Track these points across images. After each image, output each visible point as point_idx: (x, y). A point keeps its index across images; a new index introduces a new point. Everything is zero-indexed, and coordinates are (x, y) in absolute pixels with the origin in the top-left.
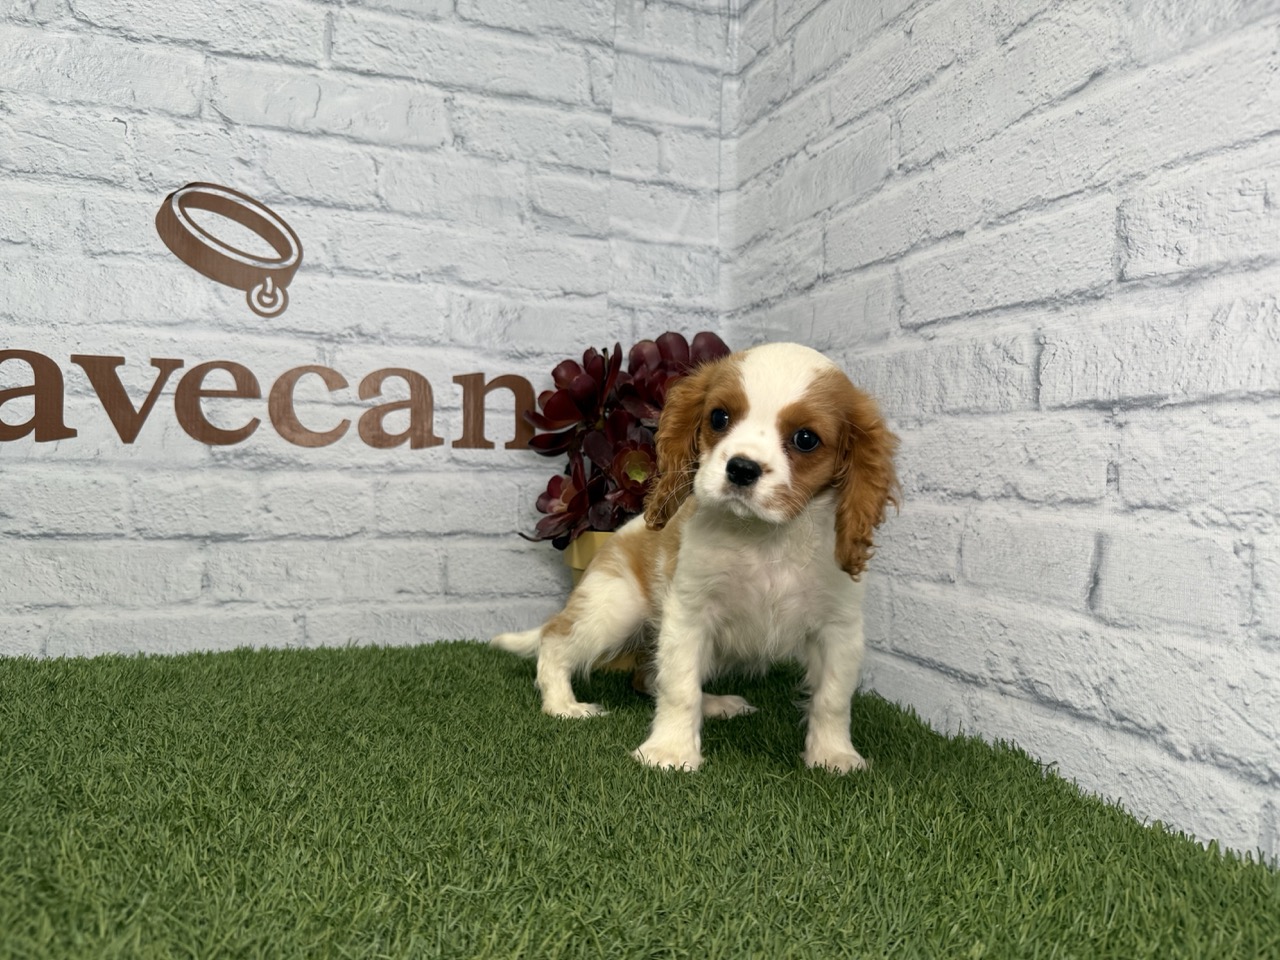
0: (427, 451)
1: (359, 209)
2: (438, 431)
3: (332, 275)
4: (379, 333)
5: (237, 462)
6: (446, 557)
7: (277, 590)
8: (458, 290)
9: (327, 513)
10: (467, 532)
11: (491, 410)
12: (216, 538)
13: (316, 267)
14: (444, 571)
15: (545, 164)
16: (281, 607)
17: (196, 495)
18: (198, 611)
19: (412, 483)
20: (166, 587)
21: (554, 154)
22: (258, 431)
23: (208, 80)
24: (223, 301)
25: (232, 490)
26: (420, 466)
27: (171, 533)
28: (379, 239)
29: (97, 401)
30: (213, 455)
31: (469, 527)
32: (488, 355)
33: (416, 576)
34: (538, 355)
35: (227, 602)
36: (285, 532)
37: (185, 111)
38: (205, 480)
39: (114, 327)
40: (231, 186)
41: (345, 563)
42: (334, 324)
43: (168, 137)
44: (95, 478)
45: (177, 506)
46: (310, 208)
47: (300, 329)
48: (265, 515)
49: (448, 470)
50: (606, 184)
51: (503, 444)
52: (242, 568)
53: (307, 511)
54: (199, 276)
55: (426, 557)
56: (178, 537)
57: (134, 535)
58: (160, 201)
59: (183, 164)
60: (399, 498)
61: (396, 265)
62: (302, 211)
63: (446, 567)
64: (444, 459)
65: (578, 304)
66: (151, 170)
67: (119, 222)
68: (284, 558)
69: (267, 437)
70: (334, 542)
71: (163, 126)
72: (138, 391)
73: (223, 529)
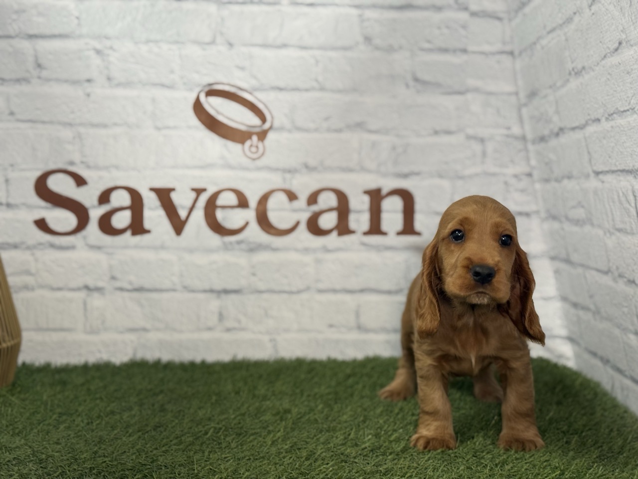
0: (347, 239)
1: (307, 90)
2: (352, 225)
3: (290, 131)
4: (317, 166)
5: (238, 247)
6: (359, 306)
7: (260, 323)
8: (367, 136)
9: (287, 277)
10: (371, 290)
11: (386, 211)
12: (227, 292)
13: (281, 129)
14: (357, 314)
15: (422, 50)
16: (262, 333)
17: (215, 266)
18: (216, 334)
19: (337, 258)
20: (199, 320)
21: (429, 42)
22: (248, 229)
23: (219, 21)
24: (229, 151)
25: (234, 264)
26: (342, 247)
27: (201, 289)
28: (318, 108)
30: (224, 242)
31: (373, 286)
32: (385, 175)
33: (340, 316)
34: (417, 174)
35: (232, 329)
36: (264, 288)
37: (208, 39)
38: (220, 257)
39: (171, 169)
40: (232, 82)
41: (298, 308)
42: (292, 162)
43: (198, 57)
44: (161, 257)
45: (204, 273)
46: (277, 92)
47: (272, 166)
48: (253, 278)
49: (359, 250)
50: (465, 57)
51: (395, 233)
52: (240, 309)
53: (277, 276)
54: (216, 138)
55: (347, 305)
56: (205, 291)
57: (182, 290)
58: (194, 96)
59: (206, 72)
60: (330, 268)
61: (329, 123)
62: (273, 95)
63: (358, 311)
64: (357, 243)
65: (444, 139)
66: (190, 77)
67: (173, 109)
68: (264, 304)
69: (254, 231)
70: (292, 295)
71: (194, 51)
72: (183, 207)
73: (230, 286)
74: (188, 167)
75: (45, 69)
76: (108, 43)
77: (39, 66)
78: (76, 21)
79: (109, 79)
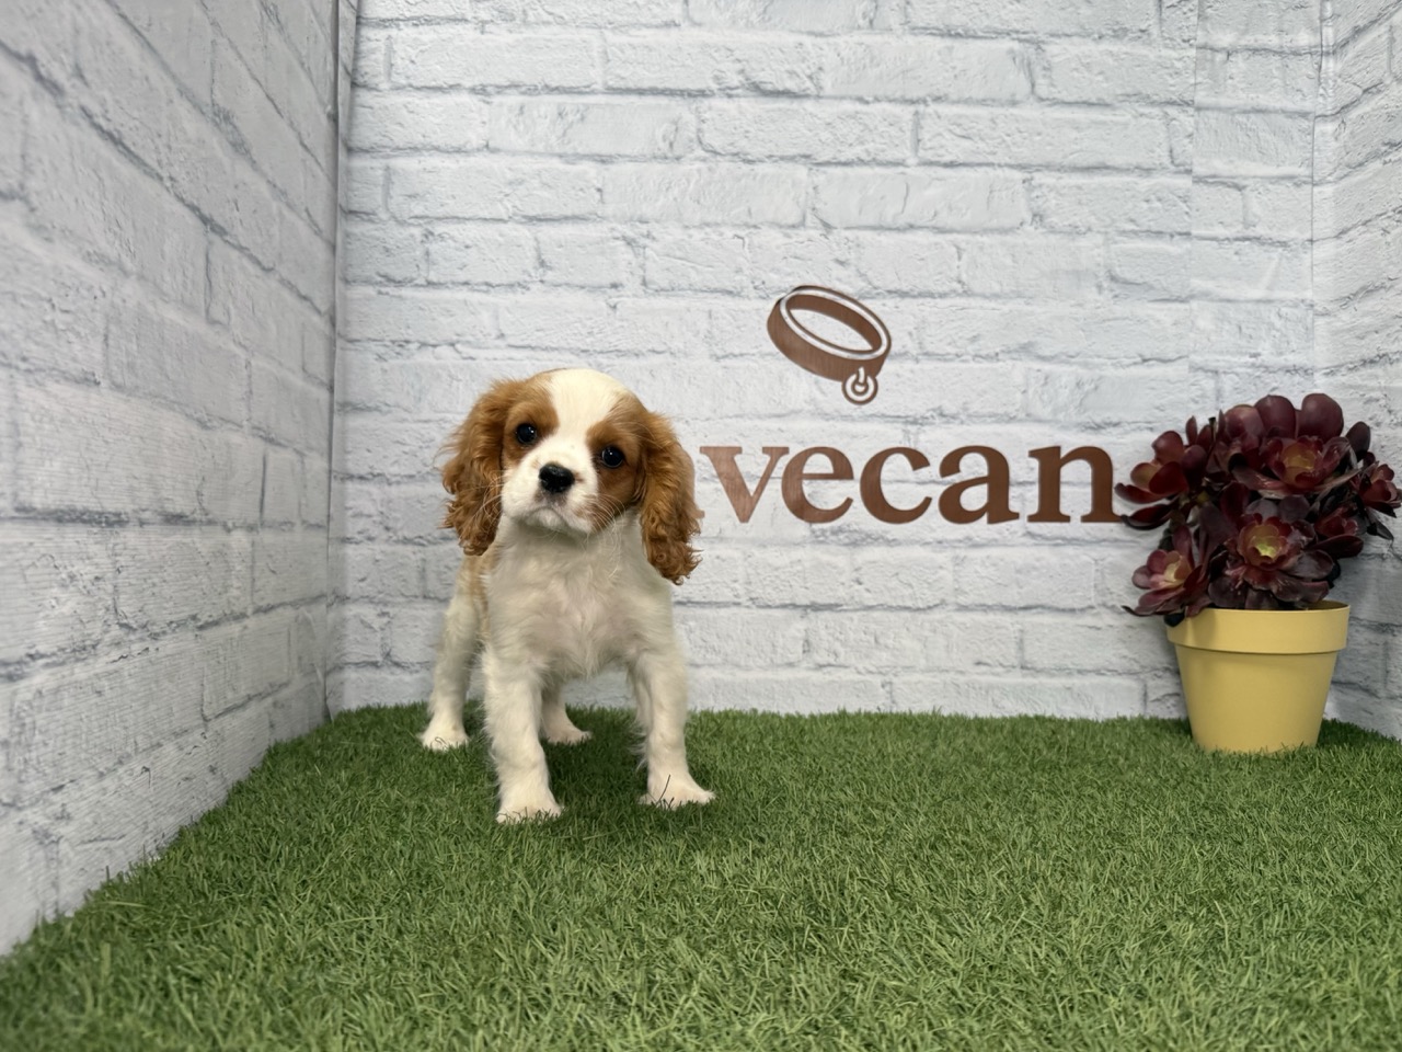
0: (1003, 526)
1: (943, 296)
2: (1014, 506)
3: (917, 361)
4: (958, 413)
5: (833, 538)
6: (1022, 631)
7: (867, 656)
8: (1036, 365)
9: (910, 585)
10: (1042, 607)
11: (1068, 483)
12: (816, 607)
13: (904, 355)
14: (1021, 644)
15: (1124, 233)
16: (871, 672)
17: (799, 568)
18: (800, 674)
19: (988, 557)
20: (775, 652)
21: (1132, 221)
22: (851, 510)
23: (811, 190)
24: (823, 393)
25: (829, 564)
26: (996, 540)
27: (778, 602)
28: (960, 323)
29: (720, 486)
30: (813, 532)
31: (1043, 601)
32: (1066, 427)
33: (993, 648)
34: (1116, 425)
35: (824, 666)
36: (875, 603)
37: (793, 219)
38: (806, 554)
39: (734, 420)
40: (828, 286)
41: (926, 633)
42: (918, 408)
43: (778, 247)
44: (718, 553)
45: (783, 577)
46: (898, 299)
47: (888, 413)
48: (857, 587)
49: (1023, 544)
50: (1187, 244)
51: (1079, 517)
52: (838, 634)
53: (894, 583)
54: (803, 371)
55: (1004, 631)
56: (784, 606)
57: (750, 603)
58: (771, 305)
59: (789, 270)
60: (976, 572)
61: (976, 346)
62: (891, 302)
63: (1022, 641)
64: (1020, 534)
65: (1157, 370)
66: (764, 278)
67: (738, 327)
68: (873, 627)
69: (859, 515)
70: (917, 614)
71: (773, 238)
72: (752, 477)
73: (821, 600)
74: (759, 417)
75: (551, 268)
76: (644, 228)
77: (542, 264)
78: (597, 196)
79: (644, 283)
